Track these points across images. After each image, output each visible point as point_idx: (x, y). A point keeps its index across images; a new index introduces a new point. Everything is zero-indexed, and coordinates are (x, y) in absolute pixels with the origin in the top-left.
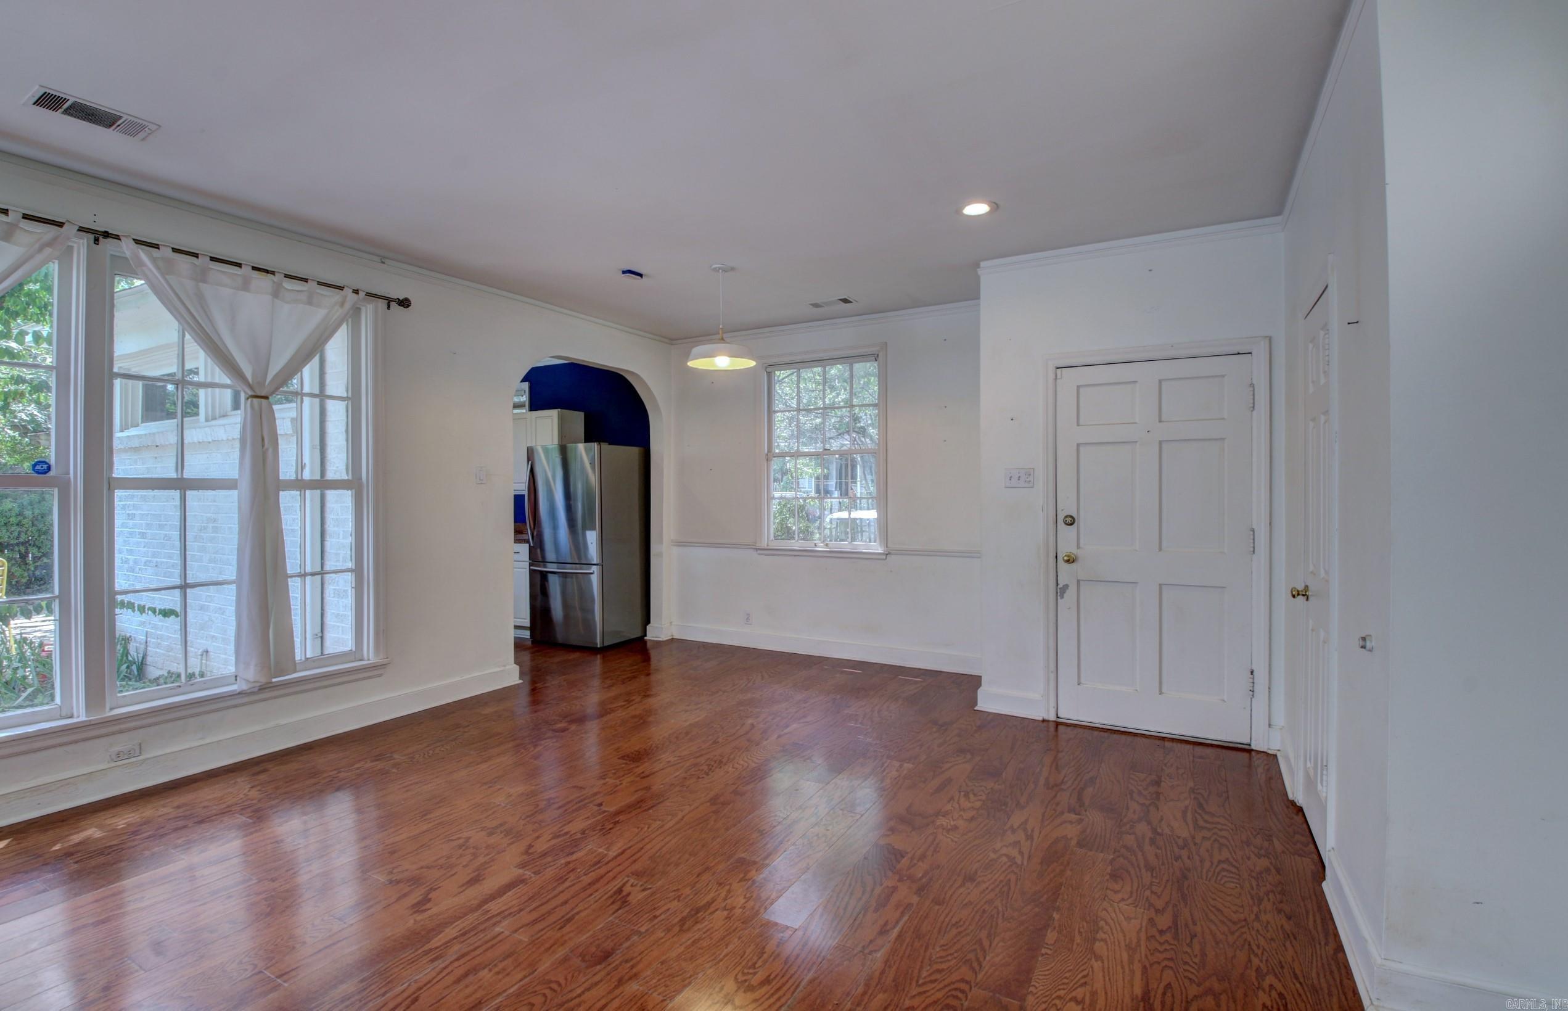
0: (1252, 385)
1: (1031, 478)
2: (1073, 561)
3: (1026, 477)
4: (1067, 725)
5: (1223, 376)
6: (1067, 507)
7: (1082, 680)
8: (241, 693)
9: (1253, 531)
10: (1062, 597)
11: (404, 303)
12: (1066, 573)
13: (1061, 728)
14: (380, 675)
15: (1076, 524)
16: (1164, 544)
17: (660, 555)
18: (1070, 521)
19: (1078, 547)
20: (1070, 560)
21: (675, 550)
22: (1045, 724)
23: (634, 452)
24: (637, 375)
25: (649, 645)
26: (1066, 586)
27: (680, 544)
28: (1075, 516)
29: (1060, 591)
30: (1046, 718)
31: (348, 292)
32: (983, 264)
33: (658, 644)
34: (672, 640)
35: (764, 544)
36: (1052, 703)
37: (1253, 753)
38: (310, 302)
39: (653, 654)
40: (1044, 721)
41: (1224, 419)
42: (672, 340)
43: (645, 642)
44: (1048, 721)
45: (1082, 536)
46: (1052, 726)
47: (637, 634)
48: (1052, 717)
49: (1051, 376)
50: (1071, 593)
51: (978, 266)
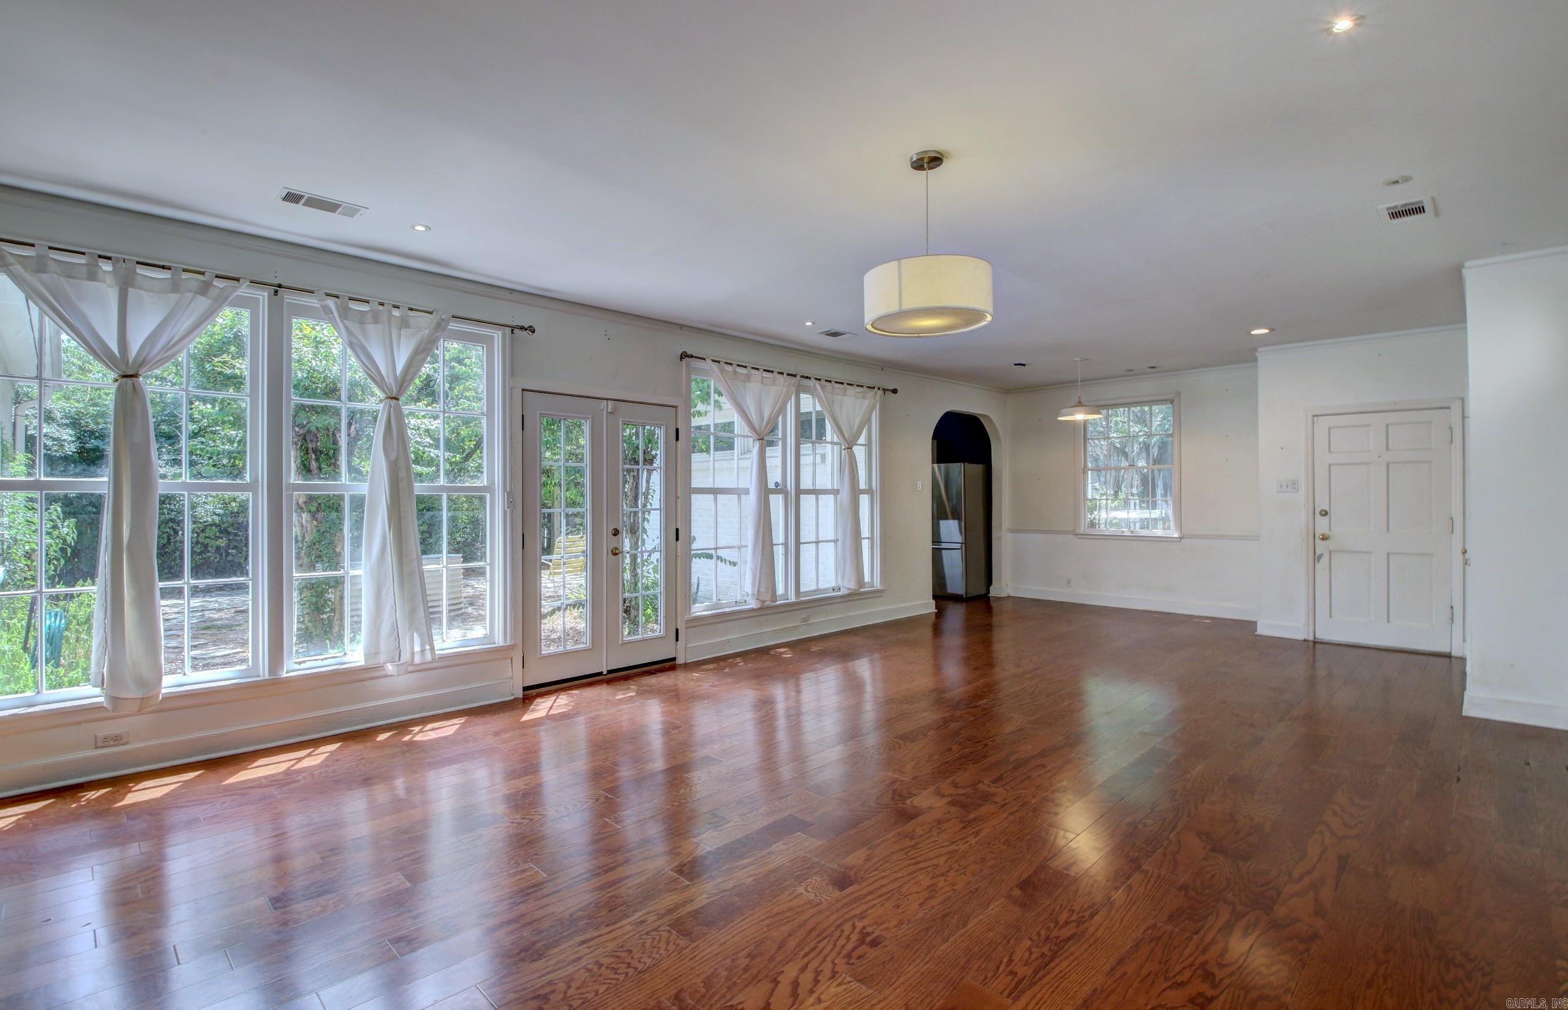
0: (1451, 428)
1: (1296, 486)
2: (1326, 539)
3: (1294, 485)
4: (1322, 643)
5: (1431, 422)
6: (1323, 505)
7: (1333, 615)
8: (842, 597)
9: (1452, 519)
10: (1319, 561)
11: (895, 391)
12: (1321, 547)
13: (1317, 646)
14: (882, 596)
15: (1328, 515)
16: (1391, 527)
17: (1000, 538)
18: (1324, 513)
19: (1330, 529)
20: (1324, 538)
21: (1009, 535)
22: (1306, 643)
23: (977, 469)
24: (986, 416)
25: (991, 599)
26: (1321, 556)
27: (1013, 531)
28: (1328, 510)
29: (1317, 558)
30: (1307, 638)
31: (876, 389)
32: (1259, 350)
33: (999, 599)
34: (1009, 597)
35: (1082, 531)
36: (1311, 629)
37: (1453, 659)
38: (864, 398)
39: (994, 604)
40: (1305, 640)
41: (1431, 449)
42: (1008, 390)
43: (989, 598)
44: (1308, 641)
45: (1332, 522)
46: (1311, 644)
47: (983, 592)
48: (1311, 638)
49: (1310, 421)
50: (1325, 560)
51: (1256, 350)
